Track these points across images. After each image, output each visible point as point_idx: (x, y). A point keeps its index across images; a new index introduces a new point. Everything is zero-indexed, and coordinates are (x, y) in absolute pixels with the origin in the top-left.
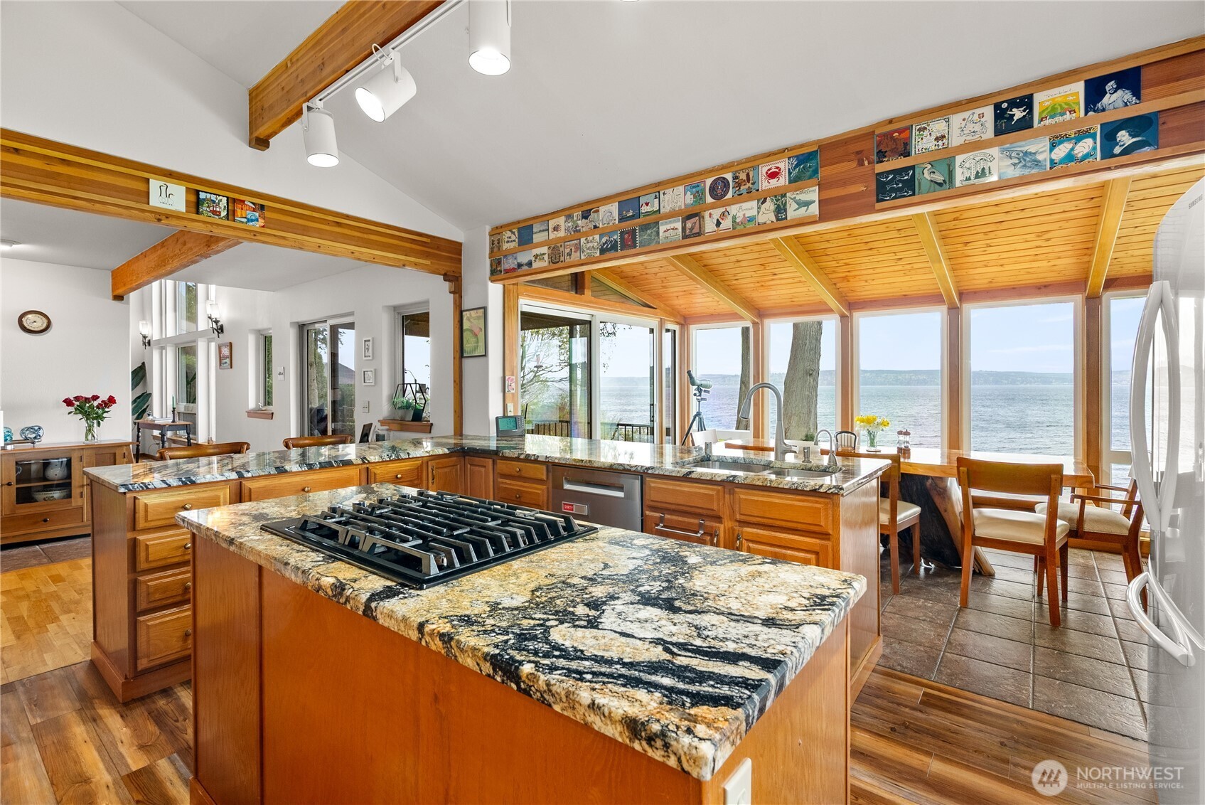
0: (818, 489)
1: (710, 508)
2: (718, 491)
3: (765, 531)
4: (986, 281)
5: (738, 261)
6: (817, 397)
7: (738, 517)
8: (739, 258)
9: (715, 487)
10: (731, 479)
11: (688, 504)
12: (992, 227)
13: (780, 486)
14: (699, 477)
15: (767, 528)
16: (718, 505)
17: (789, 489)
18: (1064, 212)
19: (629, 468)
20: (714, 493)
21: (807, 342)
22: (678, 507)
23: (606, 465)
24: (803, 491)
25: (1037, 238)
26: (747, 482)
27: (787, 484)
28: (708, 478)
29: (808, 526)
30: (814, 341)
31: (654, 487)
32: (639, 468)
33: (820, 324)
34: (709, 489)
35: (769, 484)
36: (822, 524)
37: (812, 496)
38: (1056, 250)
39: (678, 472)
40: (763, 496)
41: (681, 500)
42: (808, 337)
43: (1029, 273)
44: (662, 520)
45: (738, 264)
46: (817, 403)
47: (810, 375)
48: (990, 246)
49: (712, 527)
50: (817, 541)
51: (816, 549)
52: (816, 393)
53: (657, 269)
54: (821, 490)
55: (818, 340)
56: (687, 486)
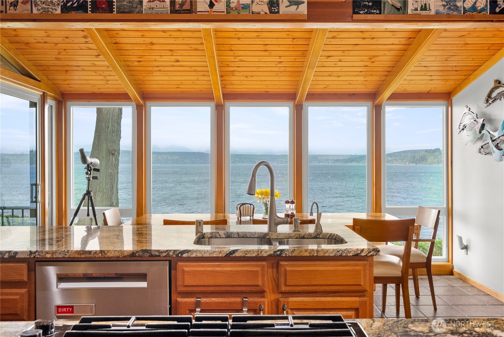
0: (360, 253)
1: (255, 284)
2: (263, 266)
3: (309, 298)
4: (323, 86)
5: (152, 44)
6: (118, 174)
7: (283, 288)
8: (154, 41)
9: (260, 263)
10: (278, 253)
11: (230, 284)
12: (350, 47)
13: (326, 255)
14: (244, 255)
15: (309, 295)
16: (263, 280)
17: (335, 256)
18: (392, 44)
19: (157, 254)
20: (258, 269)
21: (110, 125)
22: (217, 289)
23: (126, 254)
24: (347, 256)
25: (369, 60)
26: (295, 254)
27: (332, 252)
28: (254, 255)
29: (349, 287)
30: (116, 124)
31: (188, 272)
32: (171, 253)
33: (121, 110)
34: (252, 266)
35: (315, 254)
36: (362, 283)
37: (355, 260)
38: (373, 70)
39: (220, 252)
40: (308, 266)
41: (221, 281)
42: (110, 120)
43: (350, 84)
44: (198, 304)
45: (149, 47)
46: (118, 180)
47: (113, 154)
48: (341, 61)
49: (256, 303)
50: (357, 299)
51: (356, 306)
52: (118, 171)
53: (61, 39)
54: (363, 254)
55: (119, 124)
56: (227, 266)
